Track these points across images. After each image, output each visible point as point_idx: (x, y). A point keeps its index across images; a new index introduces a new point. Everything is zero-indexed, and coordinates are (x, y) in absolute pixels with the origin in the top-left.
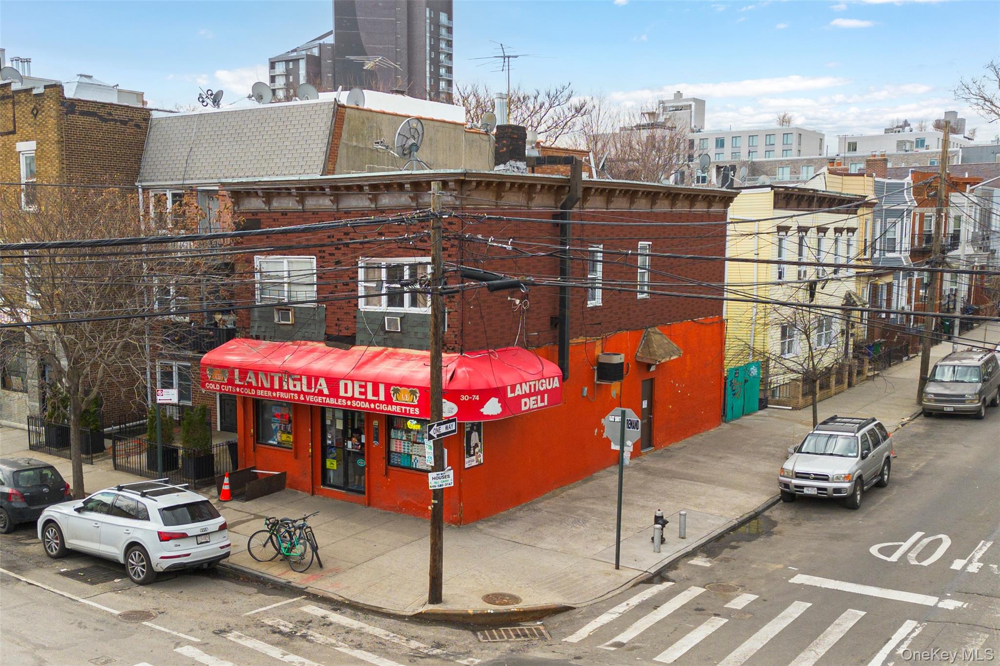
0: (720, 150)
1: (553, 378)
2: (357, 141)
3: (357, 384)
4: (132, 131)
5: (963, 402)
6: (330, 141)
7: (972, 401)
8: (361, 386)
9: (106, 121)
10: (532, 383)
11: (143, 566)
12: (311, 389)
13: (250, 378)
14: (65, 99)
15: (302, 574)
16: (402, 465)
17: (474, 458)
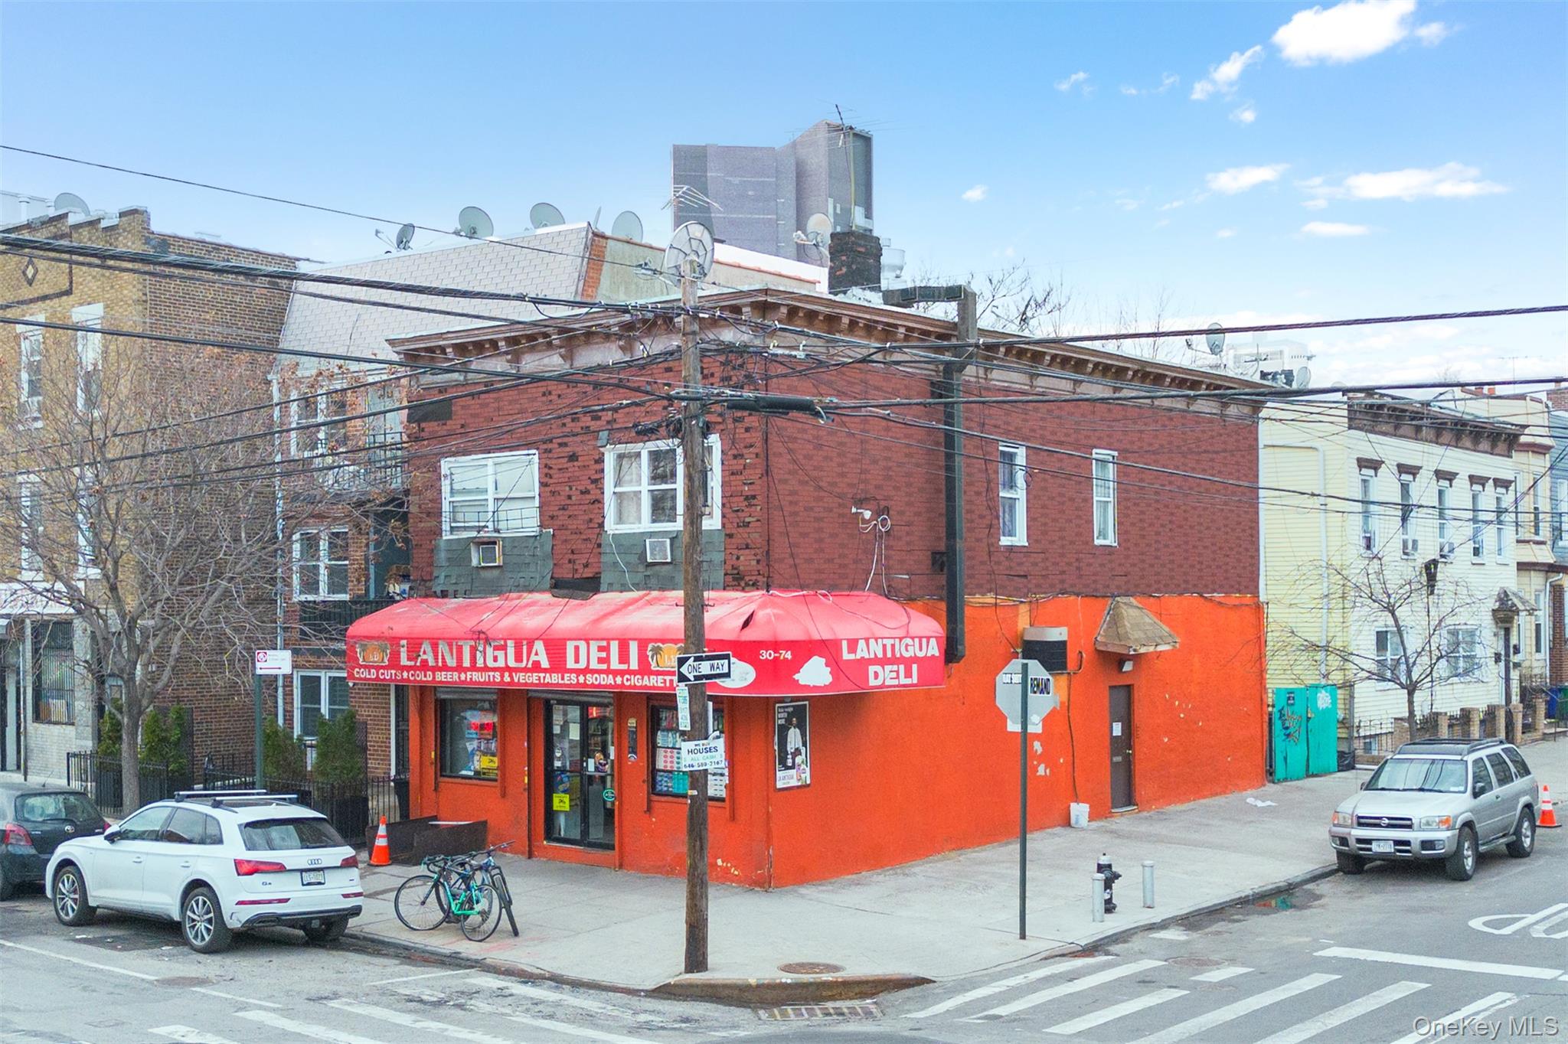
1: (928, 638)
3: (593, 647)
4: (265, 291)
6: (580, 290)
8: (601, 649)
10: (889, 642)
11: (210, 921)
12: (521, 661)
13: (425, 653)
14: (153, 233)
15: (479, 943)
16: (675, 791)
17: (793, 772)
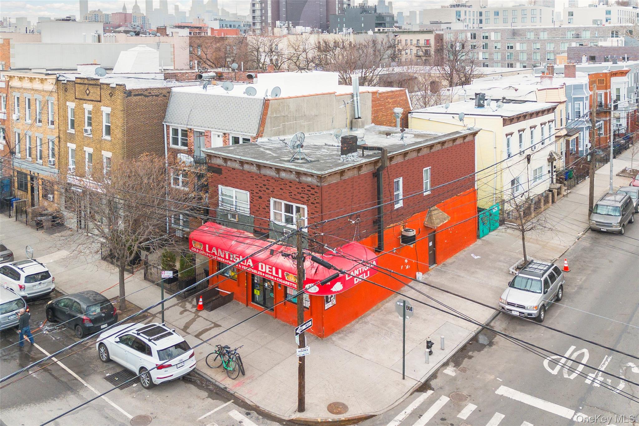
0: (496, 17)
2: (276, 114)
3: (267, 266)
4: (161, 99)
5: (612, 226)
6: (262, 117)
7: (616, 227)
8: (270, 268)
9: (148, 96)
10: (360, 268)
11: (148, 380)
12: (244, 263)
13: (214, 250)
14: (127, 90)
15: (234, 381)
17: (330, 303)
